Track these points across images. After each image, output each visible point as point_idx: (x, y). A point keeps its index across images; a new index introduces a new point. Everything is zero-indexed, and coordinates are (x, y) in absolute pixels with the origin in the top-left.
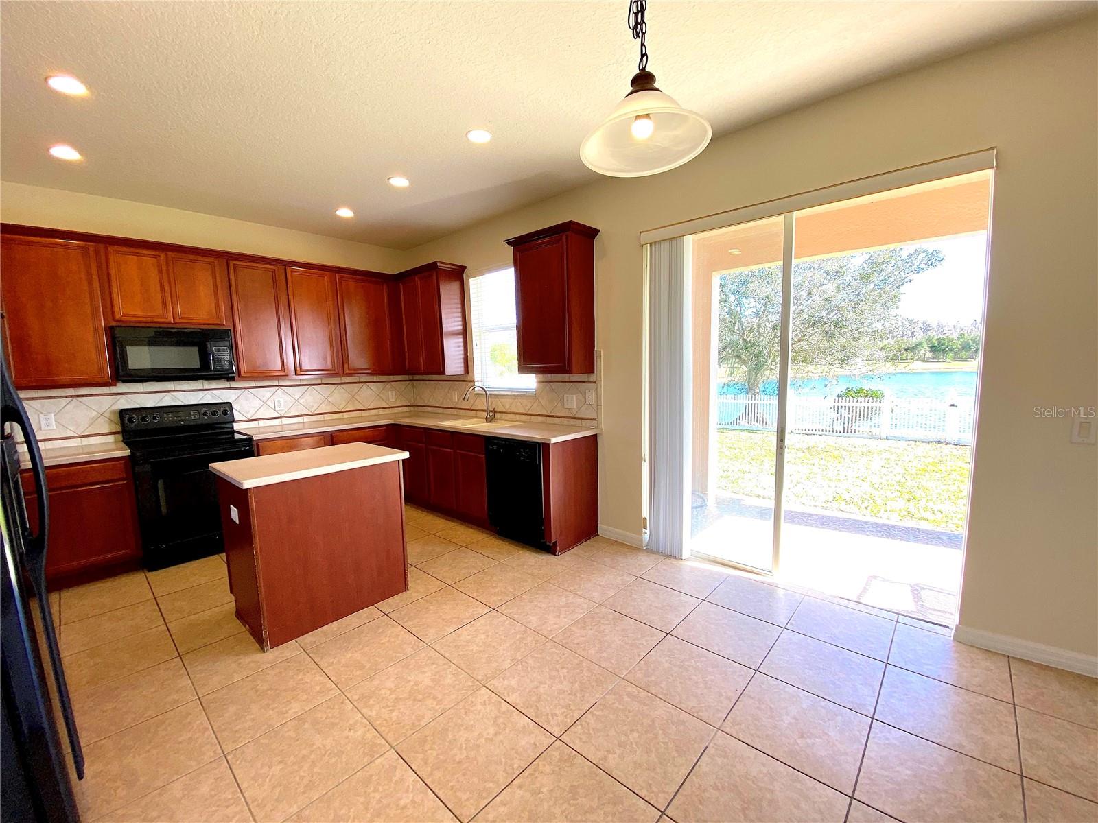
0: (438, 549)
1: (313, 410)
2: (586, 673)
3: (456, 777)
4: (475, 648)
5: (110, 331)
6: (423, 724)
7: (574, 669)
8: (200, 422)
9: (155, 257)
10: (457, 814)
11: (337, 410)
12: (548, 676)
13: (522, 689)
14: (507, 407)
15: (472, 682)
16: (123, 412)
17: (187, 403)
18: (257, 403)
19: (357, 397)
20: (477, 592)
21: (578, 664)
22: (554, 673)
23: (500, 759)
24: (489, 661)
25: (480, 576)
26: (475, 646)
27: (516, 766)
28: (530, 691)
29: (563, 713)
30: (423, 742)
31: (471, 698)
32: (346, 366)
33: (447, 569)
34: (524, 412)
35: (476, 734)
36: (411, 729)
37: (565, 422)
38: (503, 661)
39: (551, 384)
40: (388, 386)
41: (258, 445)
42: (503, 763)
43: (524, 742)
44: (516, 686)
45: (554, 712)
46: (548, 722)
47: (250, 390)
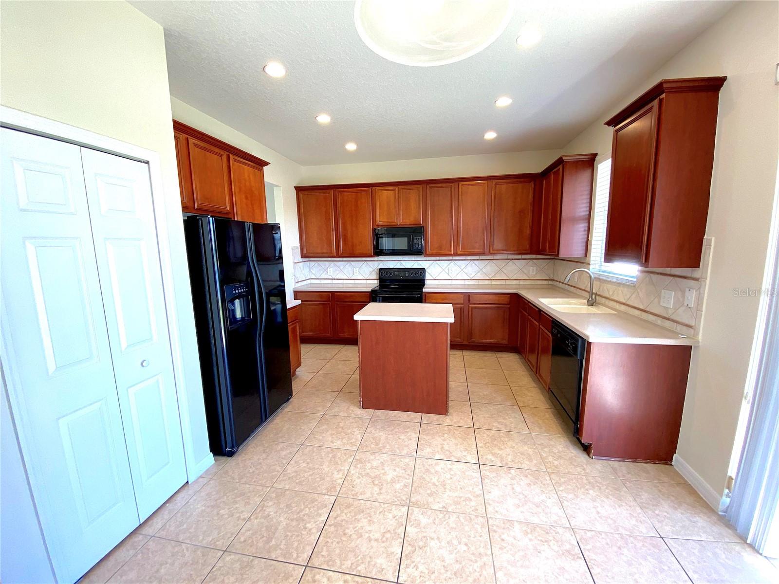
0: (499, 399)
1: (471, 277)
2: (476, 566)
3: (334, 539)
4: (435, 480)
5: (374, 230)
6: (360, 498)
7: (473, 554)
8: (409, 278)
9: (394, 190)
10: (312, 557)
11: (488, 278)
12: (448, 539)
13: (423, 530)
14: (611, 293)
15: (407, 499)
16: (381, 270)
17: (407, 267)
18: (439, 269)
19: (503, 270)
20: (485, 444)
21: (480, 554)
22: (455, 542)
23: (359, 555)
24: (430, 495)
25: (502, 434)
26: (436, 478)
27: (359, 568)
28: (424, 537)
29: (422, 572)
30: (349, 506)
31: (394, 506)
32: (491, 248)
33: (487, 415)
34: (623, 301)
35: (370, 528)
36: (353, 495)
37: (659, 321)
38: (438, 502)
39: (652, 275)
40: (531, 262)
41: (425, 295)
42: (357, 559)
43: (381, 561)
44: (422, 525)
45: (419, 565)
46: (407, 567)
47: (437, 262)
